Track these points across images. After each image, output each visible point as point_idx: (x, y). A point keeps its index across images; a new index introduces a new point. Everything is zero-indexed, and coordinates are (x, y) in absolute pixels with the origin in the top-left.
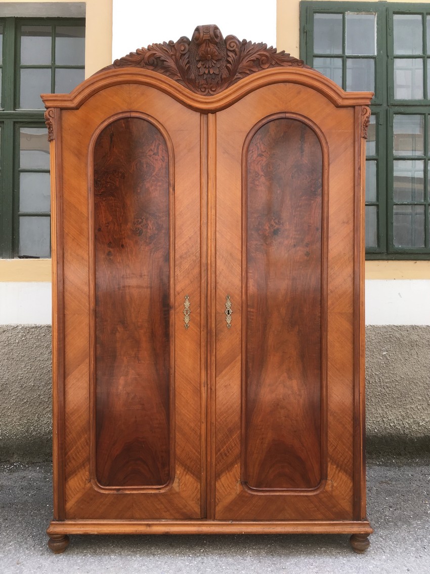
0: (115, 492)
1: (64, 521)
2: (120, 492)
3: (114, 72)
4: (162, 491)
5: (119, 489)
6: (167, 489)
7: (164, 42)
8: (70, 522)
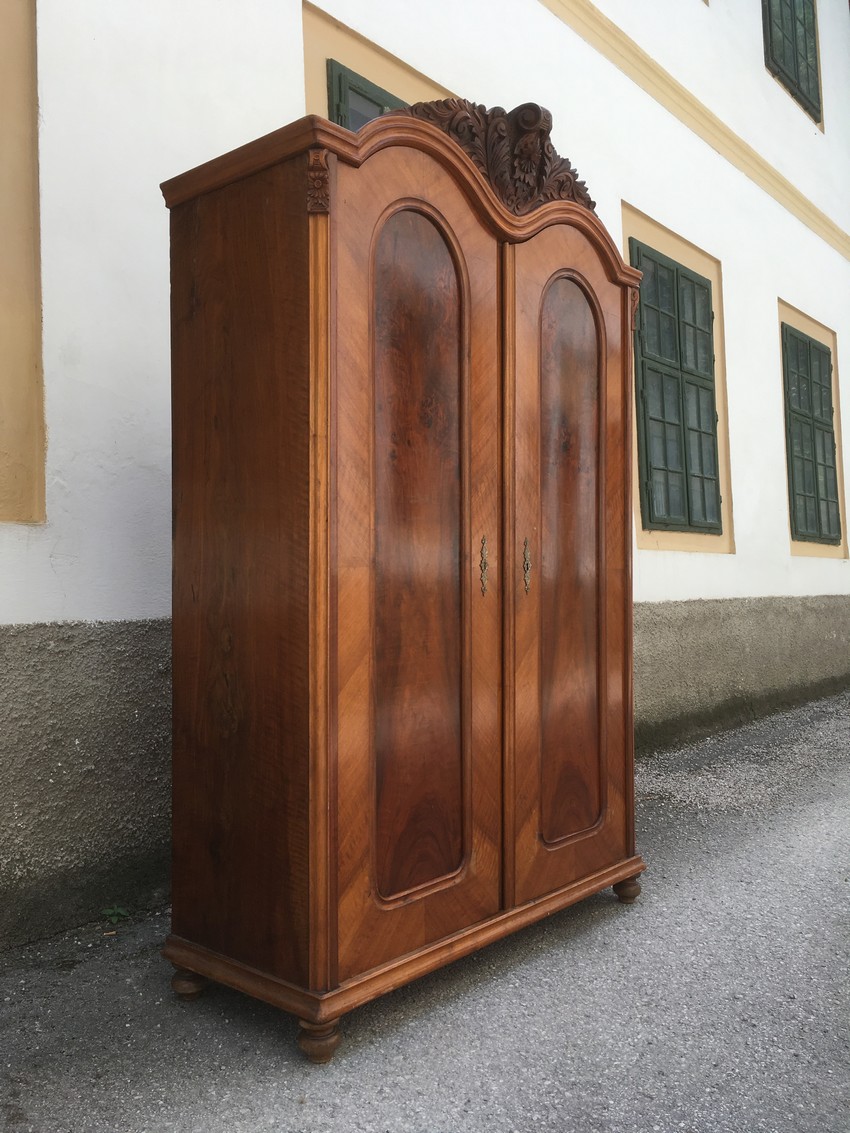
0: (401, 903)
1: (337, 987)
2: (408, 901)
3: (414, 122)
4: (458, 881)
5: (406, 897)
6: (463, 875)
7: (474, 104)
8: (351, 985)
